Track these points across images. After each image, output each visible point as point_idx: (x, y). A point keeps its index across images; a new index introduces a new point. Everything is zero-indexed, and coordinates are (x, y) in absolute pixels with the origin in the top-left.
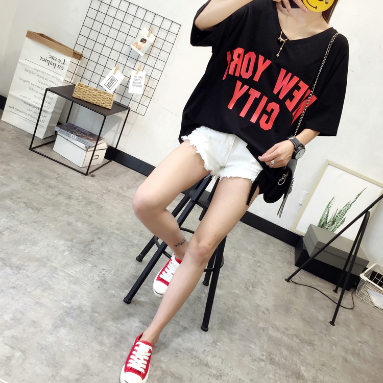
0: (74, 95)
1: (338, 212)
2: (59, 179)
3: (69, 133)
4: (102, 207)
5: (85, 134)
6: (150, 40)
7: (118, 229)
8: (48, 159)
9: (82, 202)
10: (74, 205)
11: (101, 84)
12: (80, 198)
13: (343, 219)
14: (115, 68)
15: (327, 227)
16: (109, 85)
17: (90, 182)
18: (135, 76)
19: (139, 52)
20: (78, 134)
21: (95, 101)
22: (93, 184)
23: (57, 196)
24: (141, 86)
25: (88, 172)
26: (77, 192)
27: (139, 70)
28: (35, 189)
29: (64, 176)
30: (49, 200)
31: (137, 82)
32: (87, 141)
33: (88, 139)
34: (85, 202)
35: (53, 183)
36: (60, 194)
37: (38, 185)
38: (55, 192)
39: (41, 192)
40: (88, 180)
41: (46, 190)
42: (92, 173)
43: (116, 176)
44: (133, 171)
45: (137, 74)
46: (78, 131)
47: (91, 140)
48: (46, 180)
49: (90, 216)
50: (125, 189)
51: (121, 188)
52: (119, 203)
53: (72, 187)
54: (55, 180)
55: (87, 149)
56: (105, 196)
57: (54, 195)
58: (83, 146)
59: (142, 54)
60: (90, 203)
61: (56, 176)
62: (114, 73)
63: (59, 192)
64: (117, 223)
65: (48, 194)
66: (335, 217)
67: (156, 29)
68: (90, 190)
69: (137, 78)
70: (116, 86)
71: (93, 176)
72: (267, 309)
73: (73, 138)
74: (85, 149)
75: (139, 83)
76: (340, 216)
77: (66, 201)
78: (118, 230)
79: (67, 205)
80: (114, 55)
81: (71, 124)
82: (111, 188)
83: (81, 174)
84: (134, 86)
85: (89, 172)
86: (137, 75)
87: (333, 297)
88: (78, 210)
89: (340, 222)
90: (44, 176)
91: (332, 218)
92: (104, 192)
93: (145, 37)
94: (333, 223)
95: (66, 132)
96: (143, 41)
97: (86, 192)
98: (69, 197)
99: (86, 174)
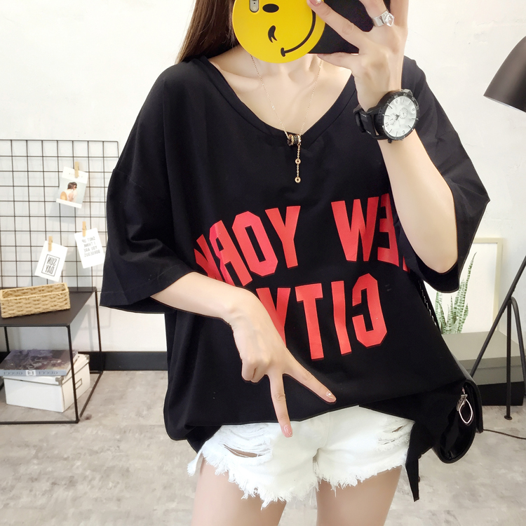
0: (4, 315)
1: (454, 302)
2: (40, 455)
3: (22, 371)
4: (128, 470)
5: (45, 358)
6: (82, 180)
7: (172, 498)
8: (6, 426)
9: (93, 479)
10: (85, 493)
11: (36, 274)
12: (88, 472)
13: (464, 308)
14: (47, 243)
15: (448, 328)
16: (50, 270)
17: (89, 431)
18: (83, 241)
19: (73, 204)
20: (36, 365)
21: (41, 308)
22: (94, 432)
23: (51, 491)
24: (99, 252)
25: (78, 415)
26: (78, 463)
27: (84, 229)
28: (11, 499)
29: (45, 445)
30: (42, 508)
31: (90, 247)
32: (55, 369)
33: (54, 365)
34: (98, 477)
35: (34, 468)
36: (54, 484)
37: (13, 487)
38: (45, 485)
39: (25, 499)
40: (85, 430)
41: (31, 491)
42: (85, 414)
43: (121, 397)
44: (141, 372)
45: (84, 235)
46: (34, 358)
47: (60, 365)
48: (22, 469)
49: (119, 500)
50: (145, 413)
51: (139, 414)
52: (149, 446)
53: (65, 459)
54: (35, 461)
55: (60, 382)
56: (123, 446)
57: (46, 491)
58: (51, 380)
59: (79, 206)
60: (107, 473)
61: (33, 452)
62: (50, 249)
63: (51, 481)
64: (165, 488)
65: (35, 496)
66: (454, 310)
67: (84, 163)
68: (96, 448)
69: (88, 242)
70: (60, 266)
71: (88, 418)
72: (448, 512)
73: (31, 374)
74: (57, 383)
75: (93, 248)
76: (459, 306)
77: (70, 493)
78: (173, 501)
79: (75, 499)
80: (37, 224)
81: (16, 351)
82: (124, 424)
83: (68, 425)
84: (88, 255)
85: (79, 413)
86: (86, 238)
87: (512, 430)
88: (96, 500)
89: (463, 313)
90: (14, 464)
91: (450, 313)
92: (118, 437)
93: (73, 180)
94: (455, 319)
95: (16, 371)
96: (72, 186)
97: (90, 455)
98: (72, 482)
99: (77, 421)
